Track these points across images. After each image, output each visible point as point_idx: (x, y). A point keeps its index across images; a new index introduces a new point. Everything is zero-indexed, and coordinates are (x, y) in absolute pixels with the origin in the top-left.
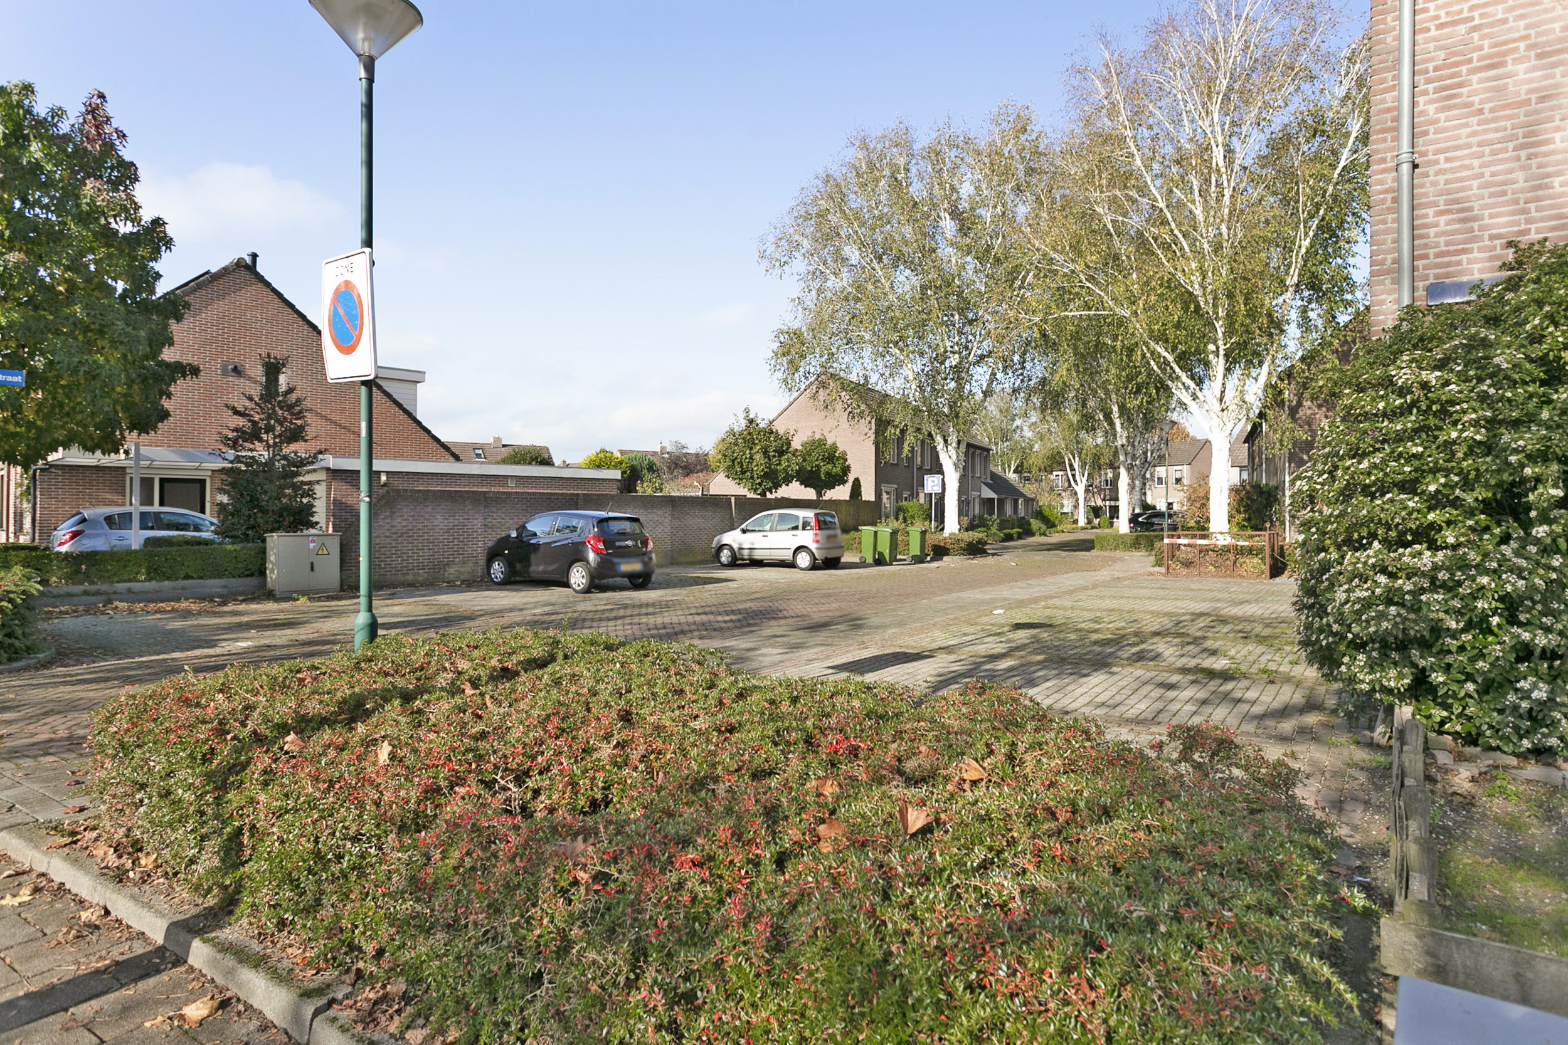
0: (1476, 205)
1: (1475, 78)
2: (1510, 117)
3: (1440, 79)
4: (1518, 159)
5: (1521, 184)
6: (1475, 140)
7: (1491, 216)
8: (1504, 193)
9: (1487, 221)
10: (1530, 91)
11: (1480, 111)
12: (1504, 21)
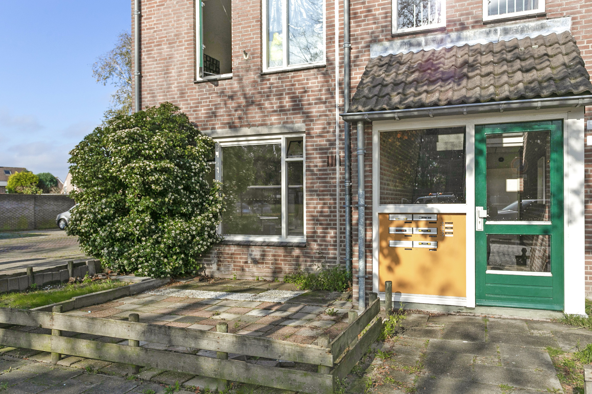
0: (156, 92)
1: (155, 48)
2: (163, 63)
3: (147, 47)
4: (164, 77)
5: (165, 86)
6: (155, 69)
7: (160, 96)
8: (161, 89)
9: (158, 98)
10: (168, 55)
11: (156, 60)
12: (161, 30)
